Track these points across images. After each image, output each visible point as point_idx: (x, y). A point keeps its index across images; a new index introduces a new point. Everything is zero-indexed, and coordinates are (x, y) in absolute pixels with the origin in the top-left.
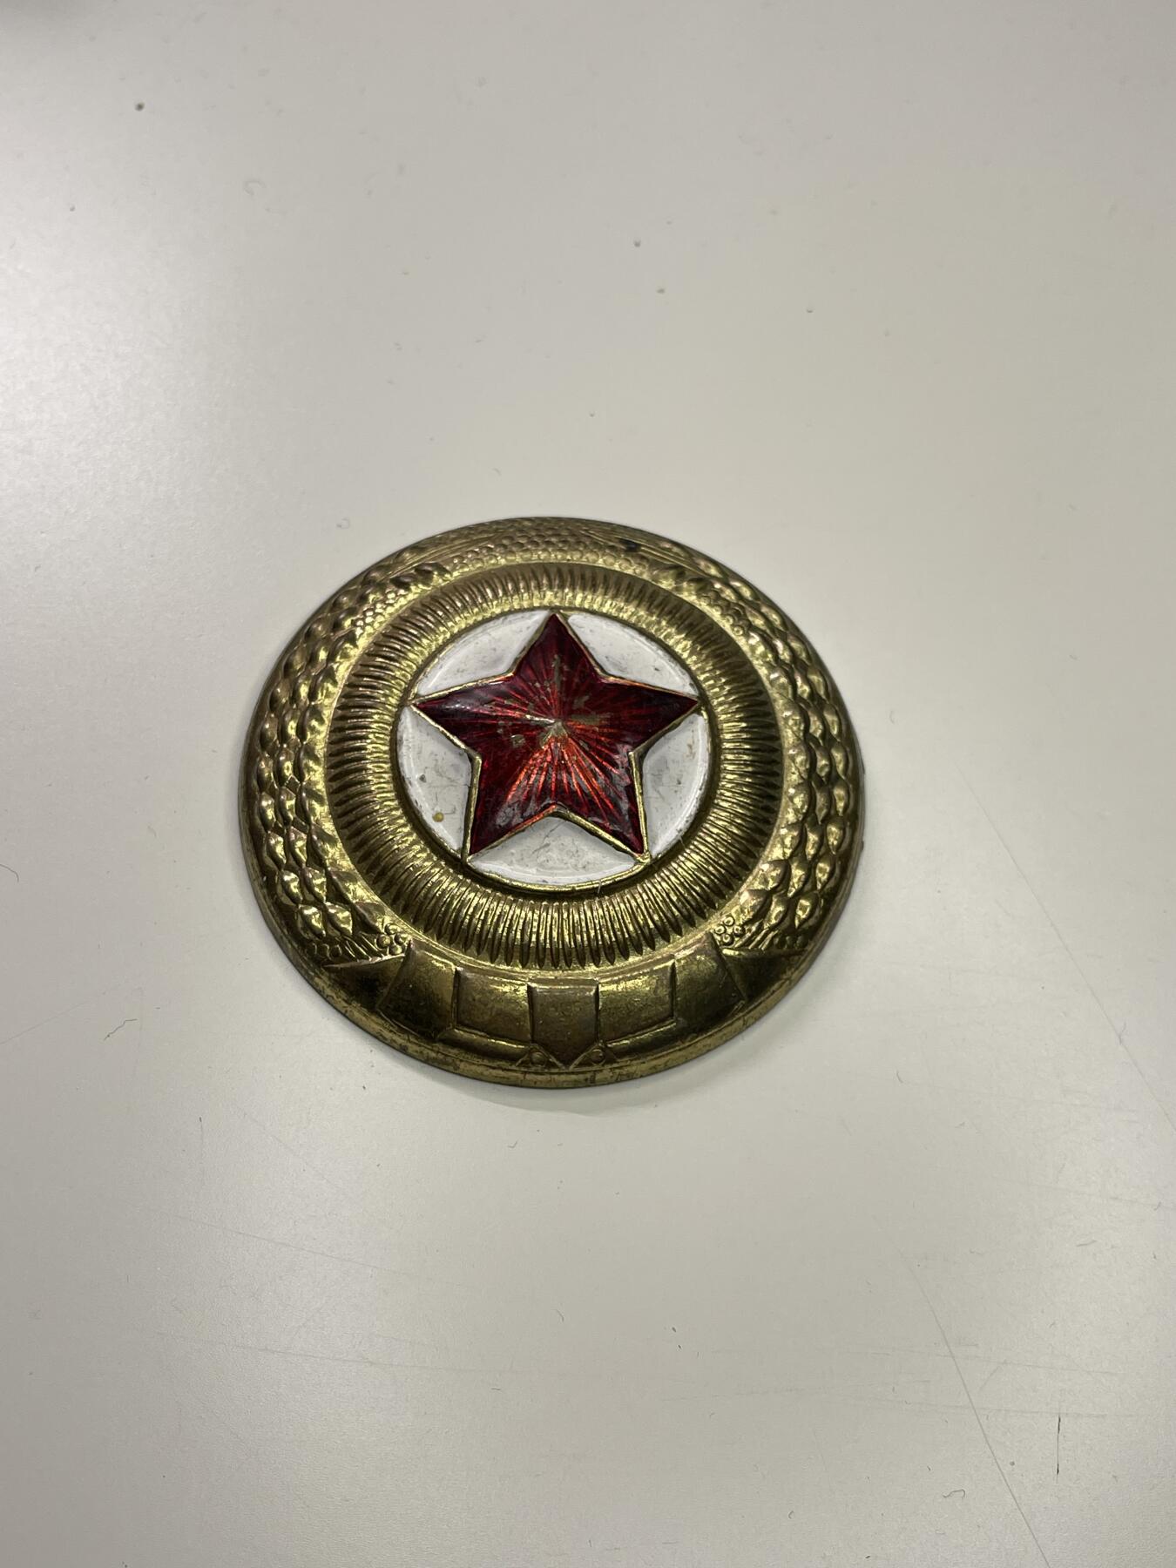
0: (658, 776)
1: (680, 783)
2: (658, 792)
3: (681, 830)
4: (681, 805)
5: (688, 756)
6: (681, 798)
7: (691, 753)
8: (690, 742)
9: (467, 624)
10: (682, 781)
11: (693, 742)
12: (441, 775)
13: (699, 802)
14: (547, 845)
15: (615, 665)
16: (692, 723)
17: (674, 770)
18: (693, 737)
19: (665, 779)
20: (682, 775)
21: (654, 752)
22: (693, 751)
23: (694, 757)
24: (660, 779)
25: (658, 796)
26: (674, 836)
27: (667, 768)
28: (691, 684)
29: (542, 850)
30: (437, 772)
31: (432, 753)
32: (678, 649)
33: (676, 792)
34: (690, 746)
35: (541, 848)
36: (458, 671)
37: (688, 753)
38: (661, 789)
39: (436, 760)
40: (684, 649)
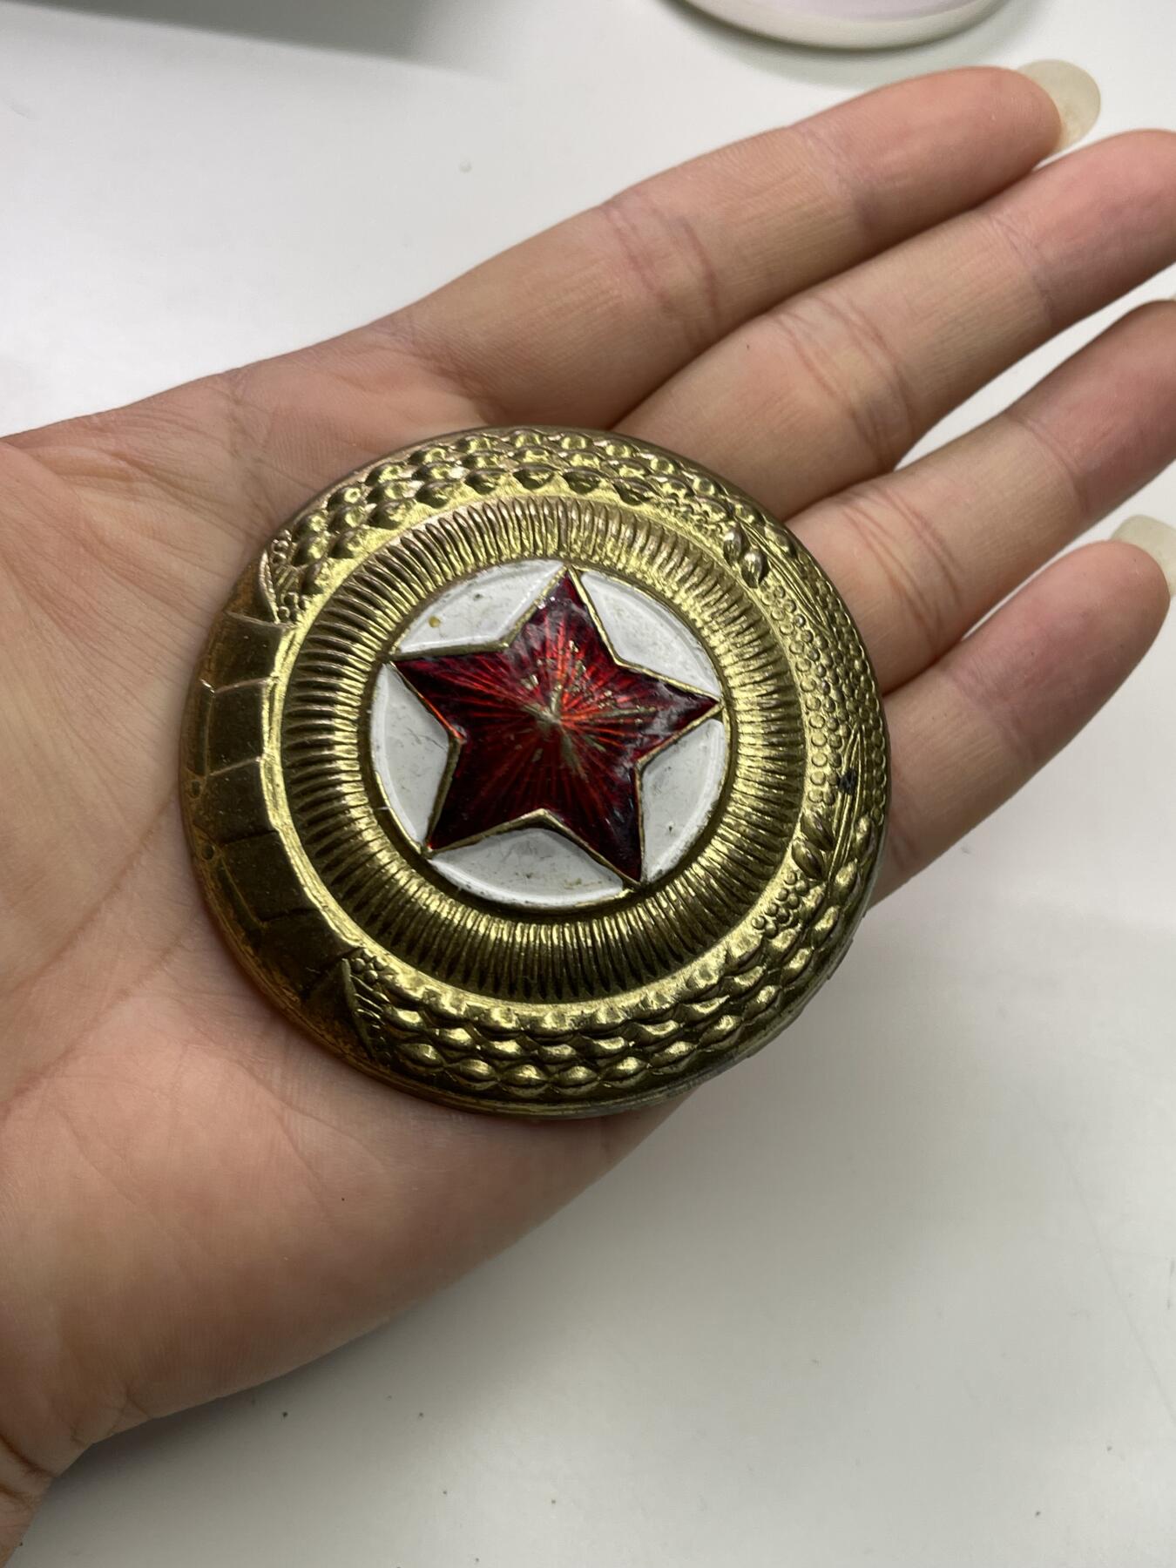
0: (527, 849)
1: (529, 877)
2: (510, 853)
3: (469, 887)
4: (502, 883)
5: (566, 881)
6: (511, 881)
7: (571, 885)
8: (584, 881)
9: (687, 612)
10: (532, 879)
11: (586, 885)
12: (484, 613)
13: (509, 902)
14: (419, 741)
15: (661, 778)
16: (610, 880)
17: (541, 867)
18: (592, 883)
19: (528, 859)
20: (539, 878)
21: (555, 838)
22: (575, 887)
23: (568, 889)
24: (525, 853)
25: (505, 854)
26: (461, 881)
27: (542, 858)
28: (660, 871)
29: (412, 737)
30: (487, 609)
31: (509, 600)
32: (709, 852)
33: (517, 874)
34: (579, 882)
35: (415, 735)
36: (619, 610)
37: (569, 881)
38: (514, 855)
39: (501, 606)
40: (710, 860)
